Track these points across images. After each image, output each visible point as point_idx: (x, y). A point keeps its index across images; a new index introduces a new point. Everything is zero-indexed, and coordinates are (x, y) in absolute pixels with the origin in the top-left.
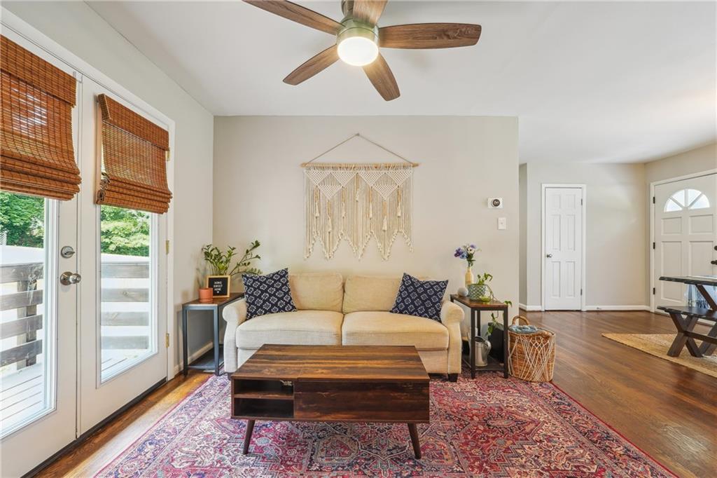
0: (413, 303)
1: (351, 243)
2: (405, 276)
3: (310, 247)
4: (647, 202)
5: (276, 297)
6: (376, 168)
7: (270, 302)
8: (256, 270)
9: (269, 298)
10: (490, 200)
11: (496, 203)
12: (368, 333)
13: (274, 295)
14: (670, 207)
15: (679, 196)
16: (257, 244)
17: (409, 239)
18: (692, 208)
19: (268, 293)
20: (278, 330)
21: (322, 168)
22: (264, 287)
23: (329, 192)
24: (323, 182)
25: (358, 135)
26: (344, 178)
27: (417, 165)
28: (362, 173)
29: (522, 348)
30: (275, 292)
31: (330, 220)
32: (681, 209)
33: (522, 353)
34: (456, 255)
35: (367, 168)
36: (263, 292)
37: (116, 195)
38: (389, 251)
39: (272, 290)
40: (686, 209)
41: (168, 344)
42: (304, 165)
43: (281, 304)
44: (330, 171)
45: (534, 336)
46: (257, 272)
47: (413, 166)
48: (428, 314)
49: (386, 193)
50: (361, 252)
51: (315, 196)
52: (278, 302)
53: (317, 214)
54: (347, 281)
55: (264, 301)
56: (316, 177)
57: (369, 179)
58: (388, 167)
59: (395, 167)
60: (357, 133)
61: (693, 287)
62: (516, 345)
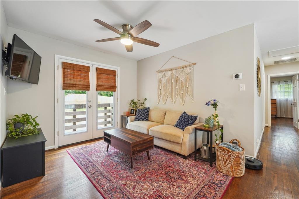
1: (171, 99)
2: (184, 112)
3: (159, 100)
6: (179, 68)
10: (234, 75)
11: (237, 76)
13: (142, 115)
16: (146, 99)
17: (192, 97)
21: (162, 71)
23: (164, 80)
24: (162, 77)
25: (173, 57)
26: (168, 74)
27: (196, 64)
28: (174, 71)
31: (164, 90)
34: (206, 105)
35: (176, 69)
37: (100, 89)
38: (184, 102)
41: (118, 125)
42: (157, 71)
44: (164, 72)
50: (174, 102)
51: (160, 82)
53: (160, 89)
56: (160, 75)
57: (177, 73)
58: (183, 67)
59: (186, 67)
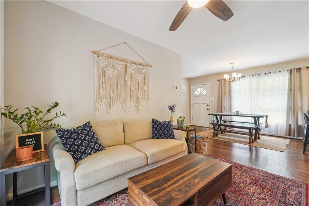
0: (163, 133)
1: (123, 104)
3: (98, 106)
4: (190, 91)
5: (93, 142)
6: (135, 63)
7: (90, 147)
8: (55, 125)
9: (88, 144)
10: (174, 86)
11: (176, 88)
12: (159, 152)
14: (196, 93)
15: (199, 90)
16: (56, 105)
18: (202, 93)
19: (87, 141)
20: (111, 165)
21: (107, 57)
22: (82, 137)
23: (110, 73)
24: (107, 66)
25: (125, 43)
26: (120, 66)
27: (152, 66)
28: (128, 64)
29: (200, 144)
30: (91, 139)
31: (111, 90)
32: (199, 94)
33: (200, 145)
35: (131, 63)
36: (82, 141)
38: (141, 108)
39: (89, 138)
40: (200, 94)
42: (94, 52)
43: (97, 147)
44: (112, 60)
45: (205, 138)
46: (56, 126)
47: (150, 66)
48: (171, 137)
49: (139, 78)
51: (102, 74)
52: (94, 146)
53: (104, 86)
54: (125, 125)
55: (86, 147)
56: (104, 62)
57: (132, 69)
58: (140, 64)
59: (143, 65)
60: (125, 42)
61: (215, 116)
62: (198, 143)
